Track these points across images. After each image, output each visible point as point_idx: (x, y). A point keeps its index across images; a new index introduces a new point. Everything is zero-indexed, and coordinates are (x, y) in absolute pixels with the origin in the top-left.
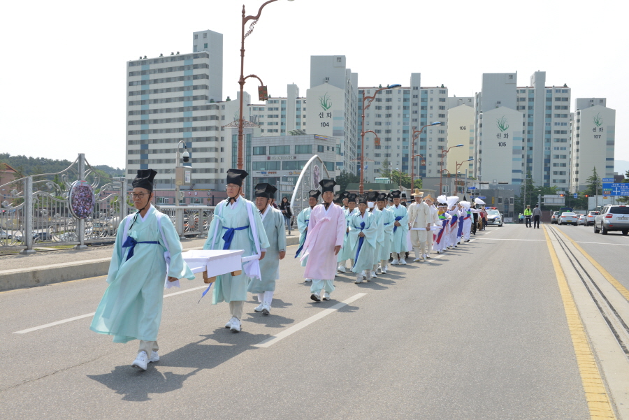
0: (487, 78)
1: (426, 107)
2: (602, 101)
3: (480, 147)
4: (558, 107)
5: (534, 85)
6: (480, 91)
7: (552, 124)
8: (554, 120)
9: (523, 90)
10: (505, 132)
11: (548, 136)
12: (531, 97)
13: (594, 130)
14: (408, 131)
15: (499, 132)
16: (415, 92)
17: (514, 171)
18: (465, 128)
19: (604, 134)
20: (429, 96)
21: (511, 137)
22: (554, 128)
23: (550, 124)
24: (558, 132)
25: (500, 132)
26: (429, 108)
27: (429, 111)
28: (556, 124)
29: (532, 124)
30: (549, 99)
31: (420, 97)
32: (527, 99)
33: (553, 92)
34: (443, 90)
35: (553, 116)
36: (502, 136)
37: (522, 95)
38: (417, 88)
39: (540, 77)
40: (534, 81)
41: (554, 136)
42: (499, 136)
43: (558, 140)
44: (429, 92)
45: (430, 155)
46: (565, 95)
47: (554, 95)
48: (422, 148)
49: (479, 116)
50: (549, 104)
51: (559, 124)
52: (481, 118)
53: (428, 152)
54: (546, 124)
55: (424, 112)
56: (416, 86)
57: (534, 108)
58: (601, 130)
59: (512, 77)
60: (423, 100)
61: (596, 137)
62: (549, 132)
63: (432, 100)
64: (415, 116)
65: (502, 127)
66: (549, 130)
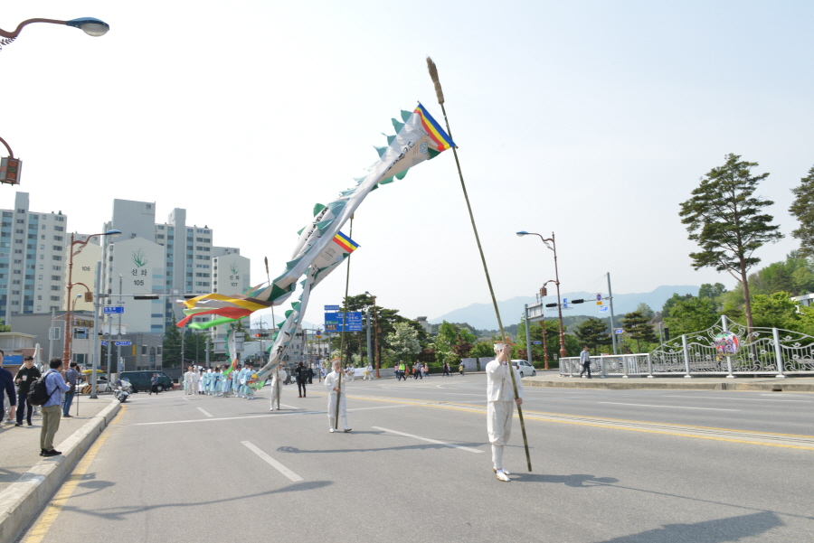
0: (120, 205)
1: (36, 235)
2: (236, 251)
3: (110, 286)
4: (200, 248)
5: (174, 224)
6: (111, 220)
7: (194, 266)
8: (196, 261)
9: (162, 227)
10: (143, 268)
11: (189, 279)
12: (170, 234)
13: (231, 277)
14: (7, 265)
15: (135, 267)
16: (21, 216)
17: (153, 316)
18: (88, 269)
19: (240, 282)
20: (41, 222)
21: (150, 274)
22: (196, 270)
23: (191, 266)
24: (200, 275)
25: (137, 268)
26: (39, 237)
27: (40, 241)
28: (198, 266)
29: (172, 264)
30: (190, 239)
31: (27, 223)
32: (166, 237)
33: (195, 232)
34: (61, 218)
35: (194, 257)
36: (139, 272)
37: (160, 232)
38: (23, 211)
39: (180, 214)
40: (173, 218)
41: (196, 279)
42: (135, 272)
43: (200, 284)
44: (40, 218)
45: (40, 298)
46: (206, 236)
47: (196, 235)
48: (27, 287)
49: (108, 248)
50: (190, 244)
51: (201, 266)
52: (111, 250)
53: (37, 293)
54: (188, 266)
55: (32, 242)
56: (22, 208)
57: (174, 247)
58: (237, 278)
59: (150, 207)
60: (31, 227)
61: (233, 284)
62: (190, 275)
63: (44, 227)
64: (19, 247)
65: (139, 262)
66: (190, 271)
